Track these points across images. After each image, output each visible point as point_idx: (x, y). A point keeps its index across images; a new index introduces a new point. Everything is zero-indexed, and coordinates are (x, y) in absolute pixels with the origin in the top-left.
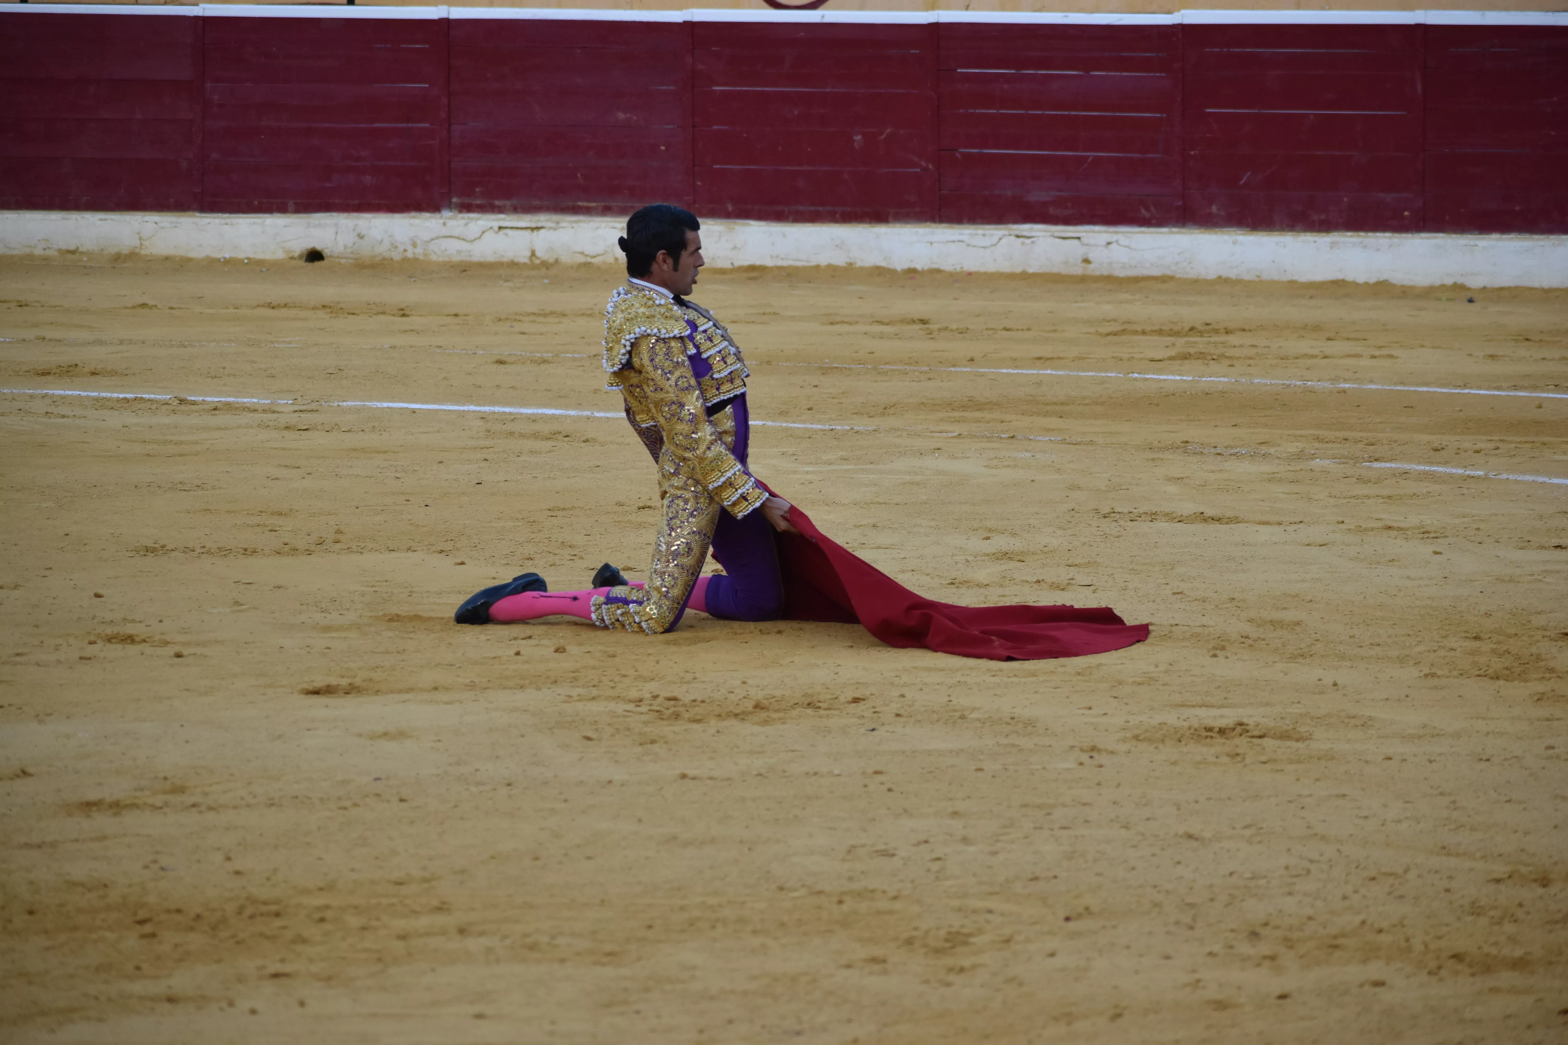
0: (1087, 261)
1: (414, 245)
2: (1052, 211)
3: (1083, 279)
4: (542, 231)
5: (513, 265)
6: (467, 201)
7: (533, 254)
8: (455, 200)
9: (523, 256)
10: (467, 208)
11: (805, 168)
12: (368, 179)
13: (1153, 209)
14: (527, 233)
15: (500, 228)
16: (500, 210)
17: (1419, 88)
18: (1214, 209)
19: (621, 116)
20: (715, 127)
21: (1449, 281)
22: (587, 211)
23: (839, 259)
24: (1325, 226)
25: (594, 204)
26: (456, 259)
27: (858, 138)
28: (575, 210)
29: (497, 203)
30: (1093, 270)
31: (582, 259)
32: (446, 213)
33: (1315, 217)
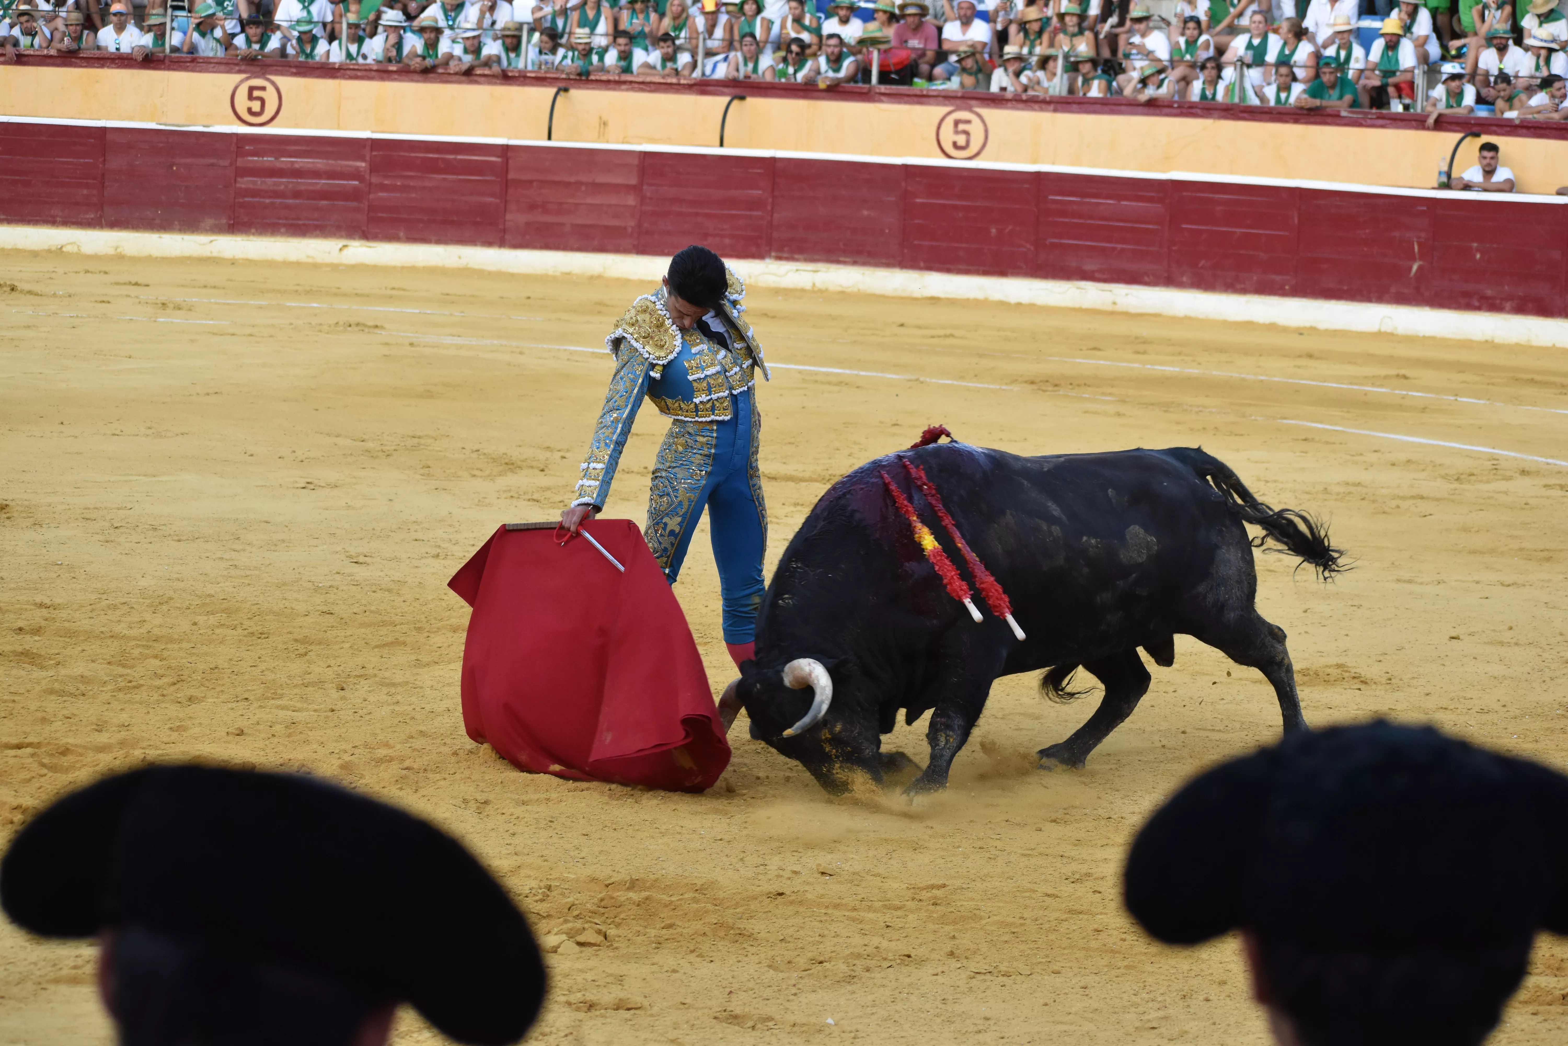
0: (1114, 303)
1: (750, 277)
2: (1097, 275)
3: (1112, 313)
4: (819, 274)
5: (803, 290)
6: (780, 254)
7: (814, 285)
8: (773, 254)
9: (808, 286)
10: (779, 258)
11: (964, 245)
12: (727, 241)
13: (1151, 277)
14: (812, 273)
15: (797, 270)
16: (797, 260)
17: (1296, 221)
18: (1185, 279)
19: (865, 213)
20: (916, 221)
21: (1308, 325)
22: (845, 263)
23: (980, 295)
24: (1244, 291)
25: (848, 260)
26: (773, 285)
27: (993, 231)
28: (838, 262)
29: (796, 256)
30: (1118, 308)
31: (840, 289)
32: (768, 261)
33: (1238, 286)
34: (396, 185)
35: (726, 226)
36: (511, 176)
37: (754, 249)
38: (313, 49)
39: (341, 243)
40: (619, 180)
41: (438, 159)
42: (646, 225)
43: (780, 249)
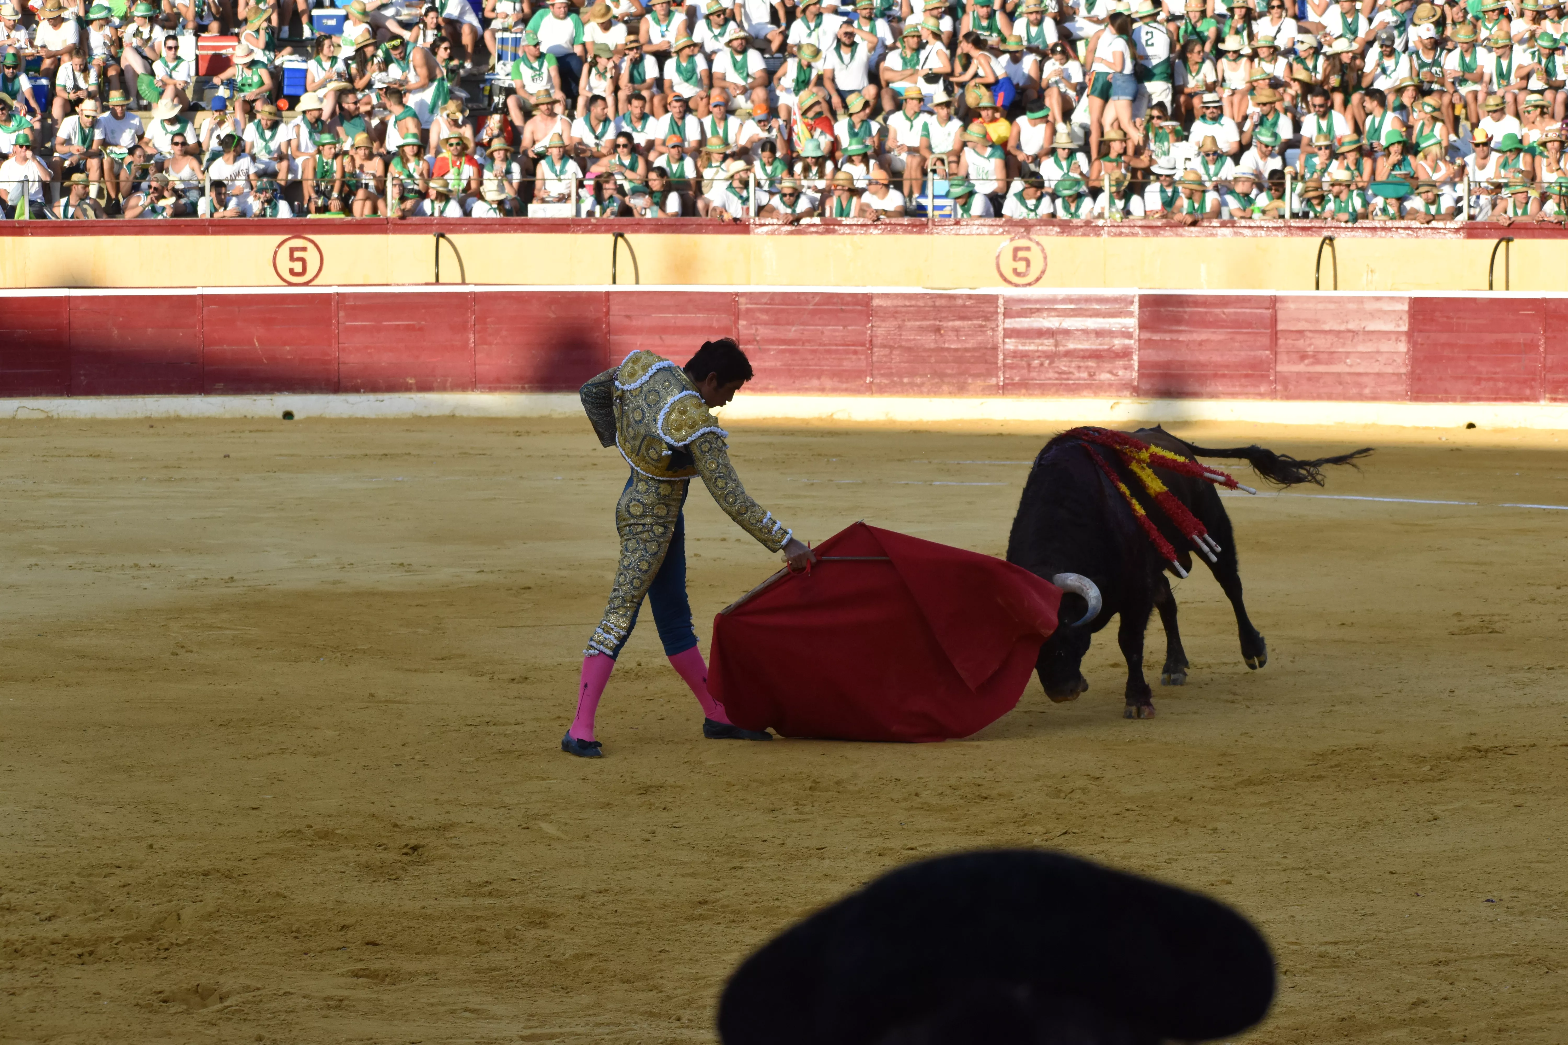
34: (1164, 341)
35: (1498, 370)
36: (1280, 327)
37: (1528, 392)
38: (1078, 208)
39: (1111, 401)
40: (1390, 327)
41: (1206, 313)
42: (1418, 371)
43: (1554, 391)
